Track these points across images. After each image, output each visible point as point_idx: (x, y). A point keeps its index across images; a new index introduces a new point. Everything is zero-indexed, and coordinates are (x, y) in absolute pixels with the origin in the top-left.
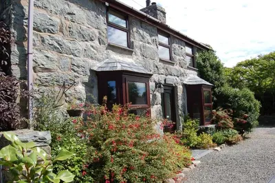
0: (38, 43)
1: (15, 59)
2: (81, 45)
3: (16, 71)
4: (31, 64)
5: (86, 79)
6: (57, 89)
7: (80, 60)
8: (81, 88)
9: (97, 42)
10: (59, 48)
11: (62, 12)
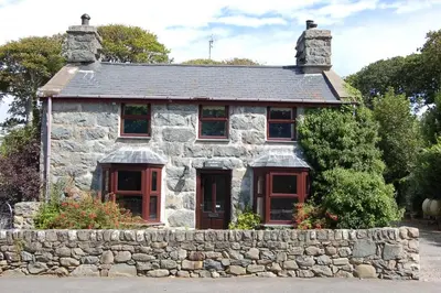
0: (57, 148)
1: (42, 160)
2: (91, 143)
3: (42, 166)
4: (49, 161)
5: (94, 169)
6: (69, 177)
7: (89, 155)
8: (89, 176)
9: (106, 138)
10: (71, 149)
11: (75, 122)
